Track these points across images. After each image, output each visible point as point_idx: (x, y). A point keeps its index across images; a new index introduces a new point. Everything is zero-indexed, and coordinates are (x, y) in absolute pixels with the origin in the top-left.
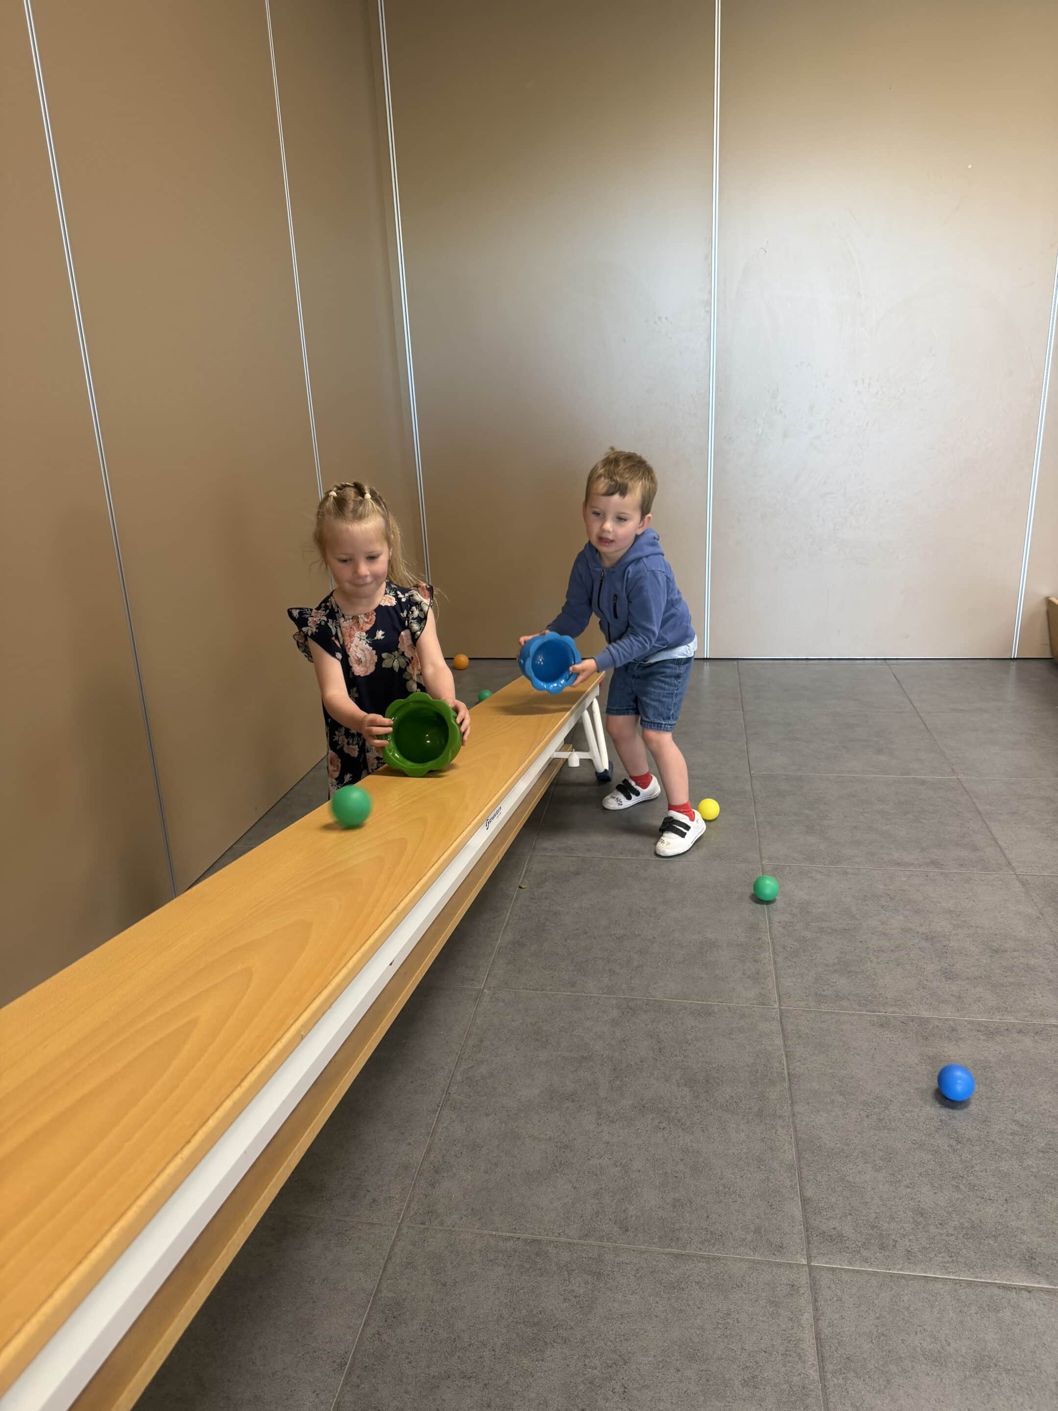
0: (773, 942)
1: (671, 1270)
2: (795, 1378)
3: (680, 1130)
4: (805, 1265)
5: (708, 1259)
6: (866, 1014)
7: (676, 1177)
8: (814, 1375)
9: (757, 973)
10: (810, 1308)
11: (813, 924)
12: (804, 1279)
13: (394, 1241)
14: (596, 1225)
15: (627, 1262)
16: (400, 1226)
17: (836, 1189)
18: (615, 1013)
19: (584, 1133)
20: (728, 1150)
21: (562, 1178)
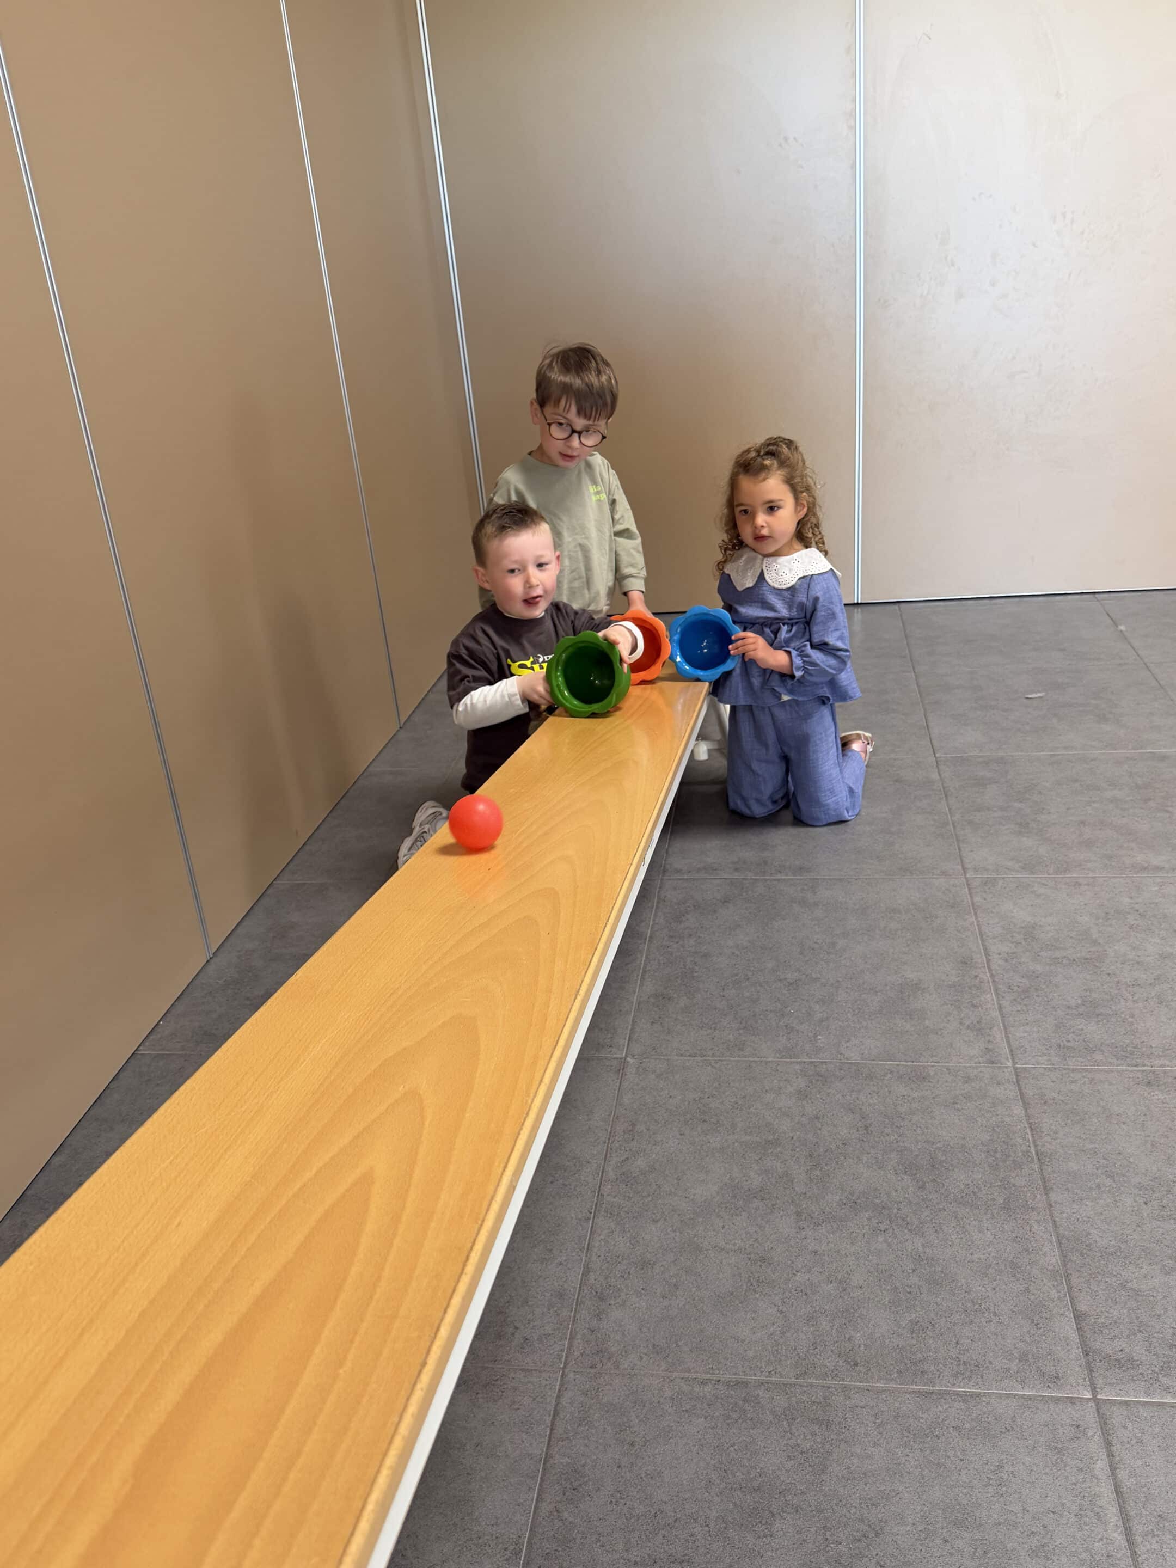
0: (994, 981)
1: (920, 1414)
2: (1096, 1544)
3: (906, 1231)
4: (1089, 1399)
5: (966, 1398)
6: (1126, 1070)
7: (910, 1293)
8: (1119, 1538)
9: (978, 1022)
10: (1103, 1454)
11: (1043, 954)
12: (1091, 1417)
13: (559, 1391)
14: (815, 1360)
15: (862, 1404)
16: (563, 1372)
17: (1117, 1300)
18: (801, 1082)
19: (783, 1240)
20: (972, 1254)
21: (762, 1300)
